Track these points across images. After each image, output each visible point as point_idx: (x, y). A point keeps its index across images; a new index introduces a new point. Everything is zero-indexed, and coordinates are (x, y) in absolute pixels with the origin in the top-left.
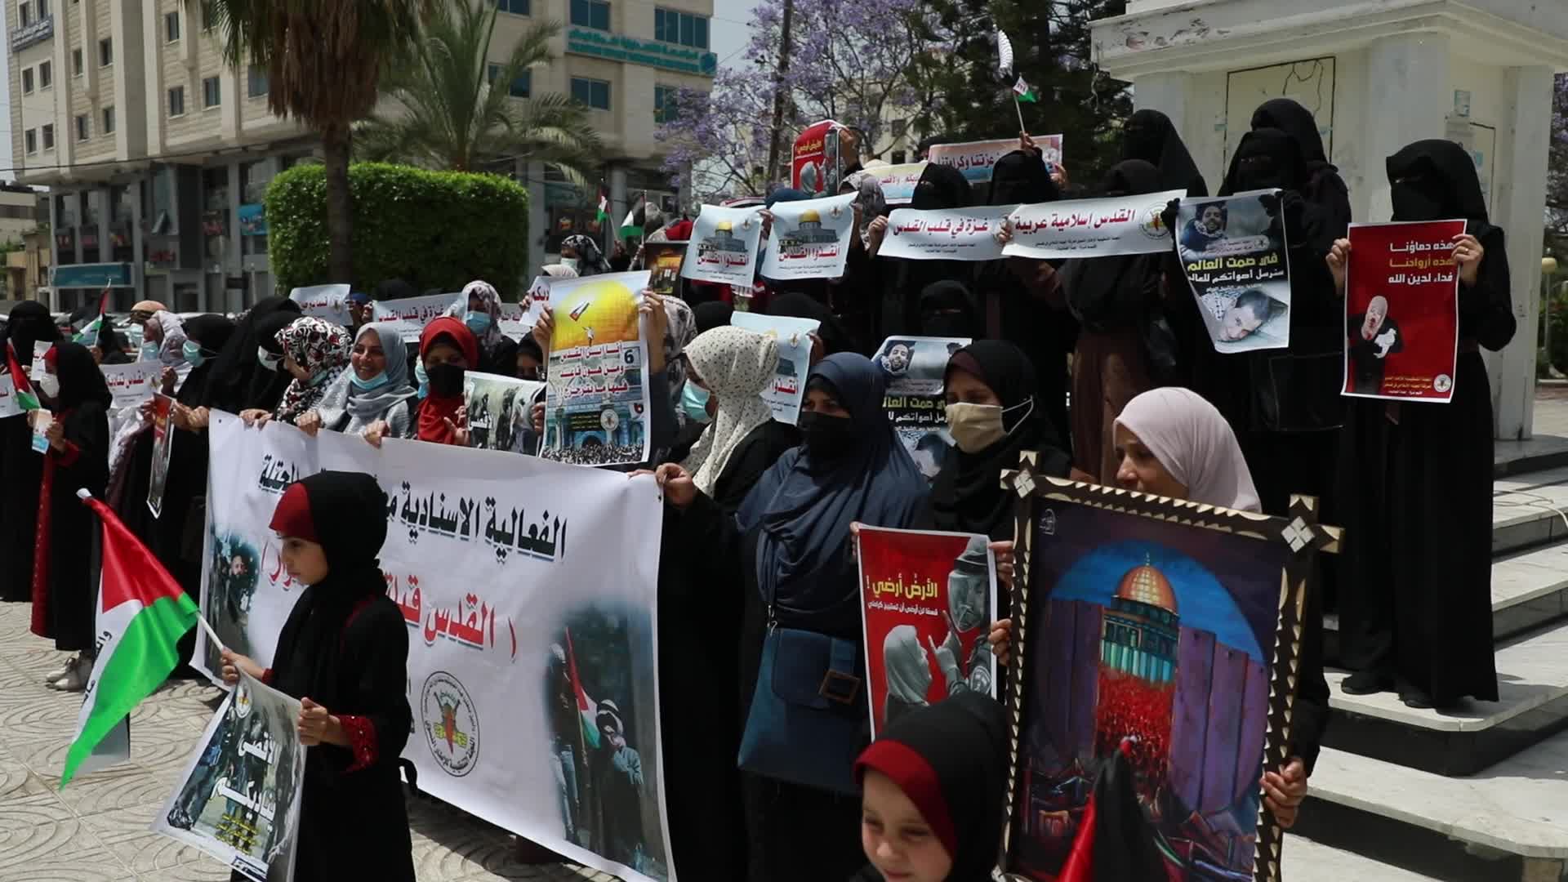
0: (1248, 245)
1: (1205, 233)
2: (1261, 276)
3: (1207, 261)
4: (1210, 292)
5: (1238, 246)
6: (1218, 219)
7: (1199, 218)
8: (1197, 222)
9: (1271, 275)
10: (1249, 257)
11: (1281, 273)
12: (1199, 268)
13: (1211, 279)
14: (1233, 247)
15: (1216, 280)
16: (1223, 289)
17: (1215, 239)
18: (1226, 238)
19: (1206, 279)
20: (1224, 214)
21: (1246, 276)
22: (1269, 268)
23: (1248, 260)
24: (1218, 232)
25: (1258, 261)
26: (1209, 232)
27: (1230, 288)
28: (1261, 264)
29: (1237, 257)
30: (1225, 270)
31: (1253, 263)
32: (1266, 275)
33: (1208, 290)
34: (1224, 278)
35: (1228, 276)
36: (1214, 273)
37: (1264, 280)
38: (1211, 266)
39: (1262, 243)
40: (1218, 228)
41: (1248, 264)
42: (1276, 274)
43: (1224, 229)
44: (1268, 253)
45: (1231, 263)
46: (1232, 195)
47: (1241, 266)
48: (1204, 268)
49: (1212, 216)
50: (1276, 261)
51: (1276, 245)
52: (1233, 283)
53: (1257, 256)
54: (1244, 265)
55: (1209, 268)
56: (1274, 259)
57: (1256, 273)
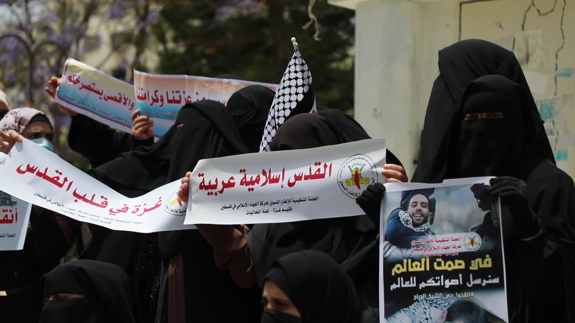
0: (457, 244)
1: (410, 226)
2: (472, 283)
3: (413, 260)
4: (417, 300)
5: (446, 244)
6: (425, 210)
7: (404, 207)
8: (402, 214)
9: (485, 282)
10: (459, 259)
11: (496, 281)
12: (405, 270)
13: (418, 283)
14: (441, 245)
15: (422, 285)
16: (431, 297)
17: (421, 234)
18: (433, 234)
19: (411, 284)
20: (431, 205)
21: (455, 282)
22: (482, 273)
23: (457, 262)
24: (425, 226)
25: (468, 264)
26: (415, 225)
27: (438, 296)
28: (471, 268)
29: (446, 258)
30: (432, 273)
31: (463, 267)
32: (478, 281)
33: (416, 297)
34: (431, 283)
35: (436, 281)
36: (422, 276)
37: (477, 288)
38: (417, 267)
39: (472, 242)
40: (425, 221)
41: (457, 267)
42: (490, 281)
43: (431, 223)
44: (480, 254)
45: (439, 264)
46: (441, 181)
47: (450, 269)
48: (410, 270)
49: (419, 207)
50: (490, 265)
51: (490, 245)
52: (441, 289)
53: (467, 257)
54: (453, 267)
55: (415, 269)
56: (488, 263)
57: (466, 279)
